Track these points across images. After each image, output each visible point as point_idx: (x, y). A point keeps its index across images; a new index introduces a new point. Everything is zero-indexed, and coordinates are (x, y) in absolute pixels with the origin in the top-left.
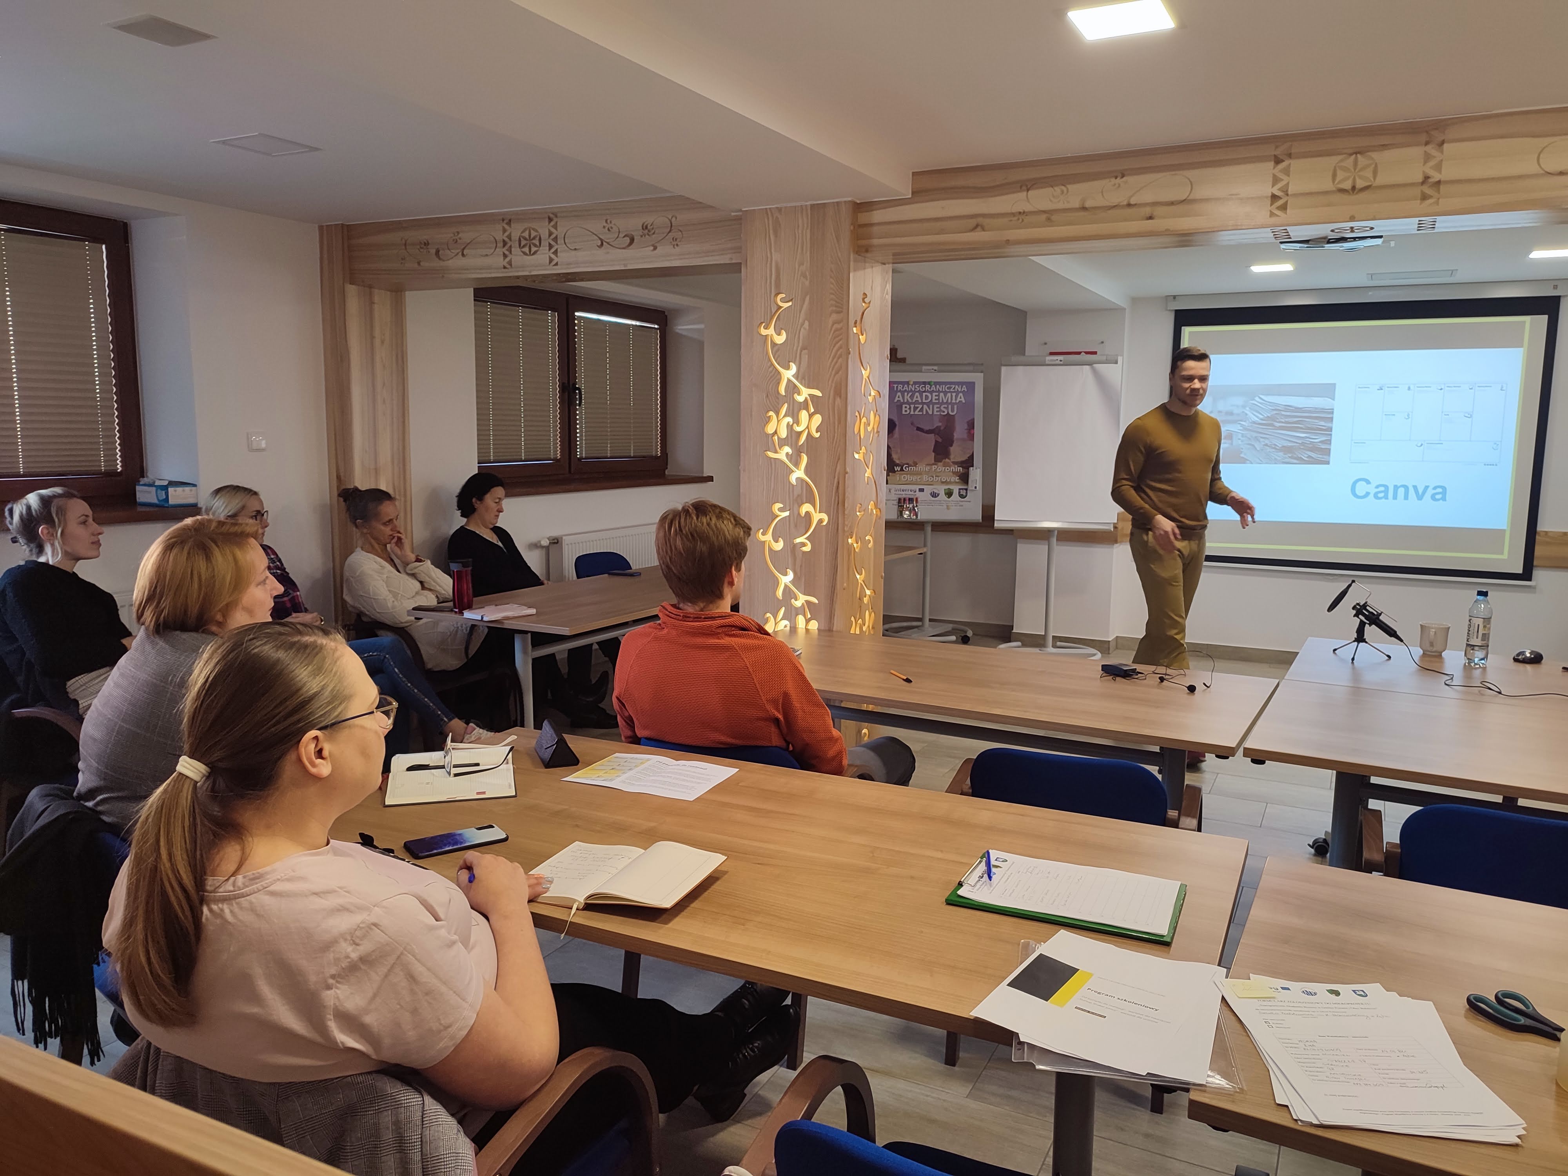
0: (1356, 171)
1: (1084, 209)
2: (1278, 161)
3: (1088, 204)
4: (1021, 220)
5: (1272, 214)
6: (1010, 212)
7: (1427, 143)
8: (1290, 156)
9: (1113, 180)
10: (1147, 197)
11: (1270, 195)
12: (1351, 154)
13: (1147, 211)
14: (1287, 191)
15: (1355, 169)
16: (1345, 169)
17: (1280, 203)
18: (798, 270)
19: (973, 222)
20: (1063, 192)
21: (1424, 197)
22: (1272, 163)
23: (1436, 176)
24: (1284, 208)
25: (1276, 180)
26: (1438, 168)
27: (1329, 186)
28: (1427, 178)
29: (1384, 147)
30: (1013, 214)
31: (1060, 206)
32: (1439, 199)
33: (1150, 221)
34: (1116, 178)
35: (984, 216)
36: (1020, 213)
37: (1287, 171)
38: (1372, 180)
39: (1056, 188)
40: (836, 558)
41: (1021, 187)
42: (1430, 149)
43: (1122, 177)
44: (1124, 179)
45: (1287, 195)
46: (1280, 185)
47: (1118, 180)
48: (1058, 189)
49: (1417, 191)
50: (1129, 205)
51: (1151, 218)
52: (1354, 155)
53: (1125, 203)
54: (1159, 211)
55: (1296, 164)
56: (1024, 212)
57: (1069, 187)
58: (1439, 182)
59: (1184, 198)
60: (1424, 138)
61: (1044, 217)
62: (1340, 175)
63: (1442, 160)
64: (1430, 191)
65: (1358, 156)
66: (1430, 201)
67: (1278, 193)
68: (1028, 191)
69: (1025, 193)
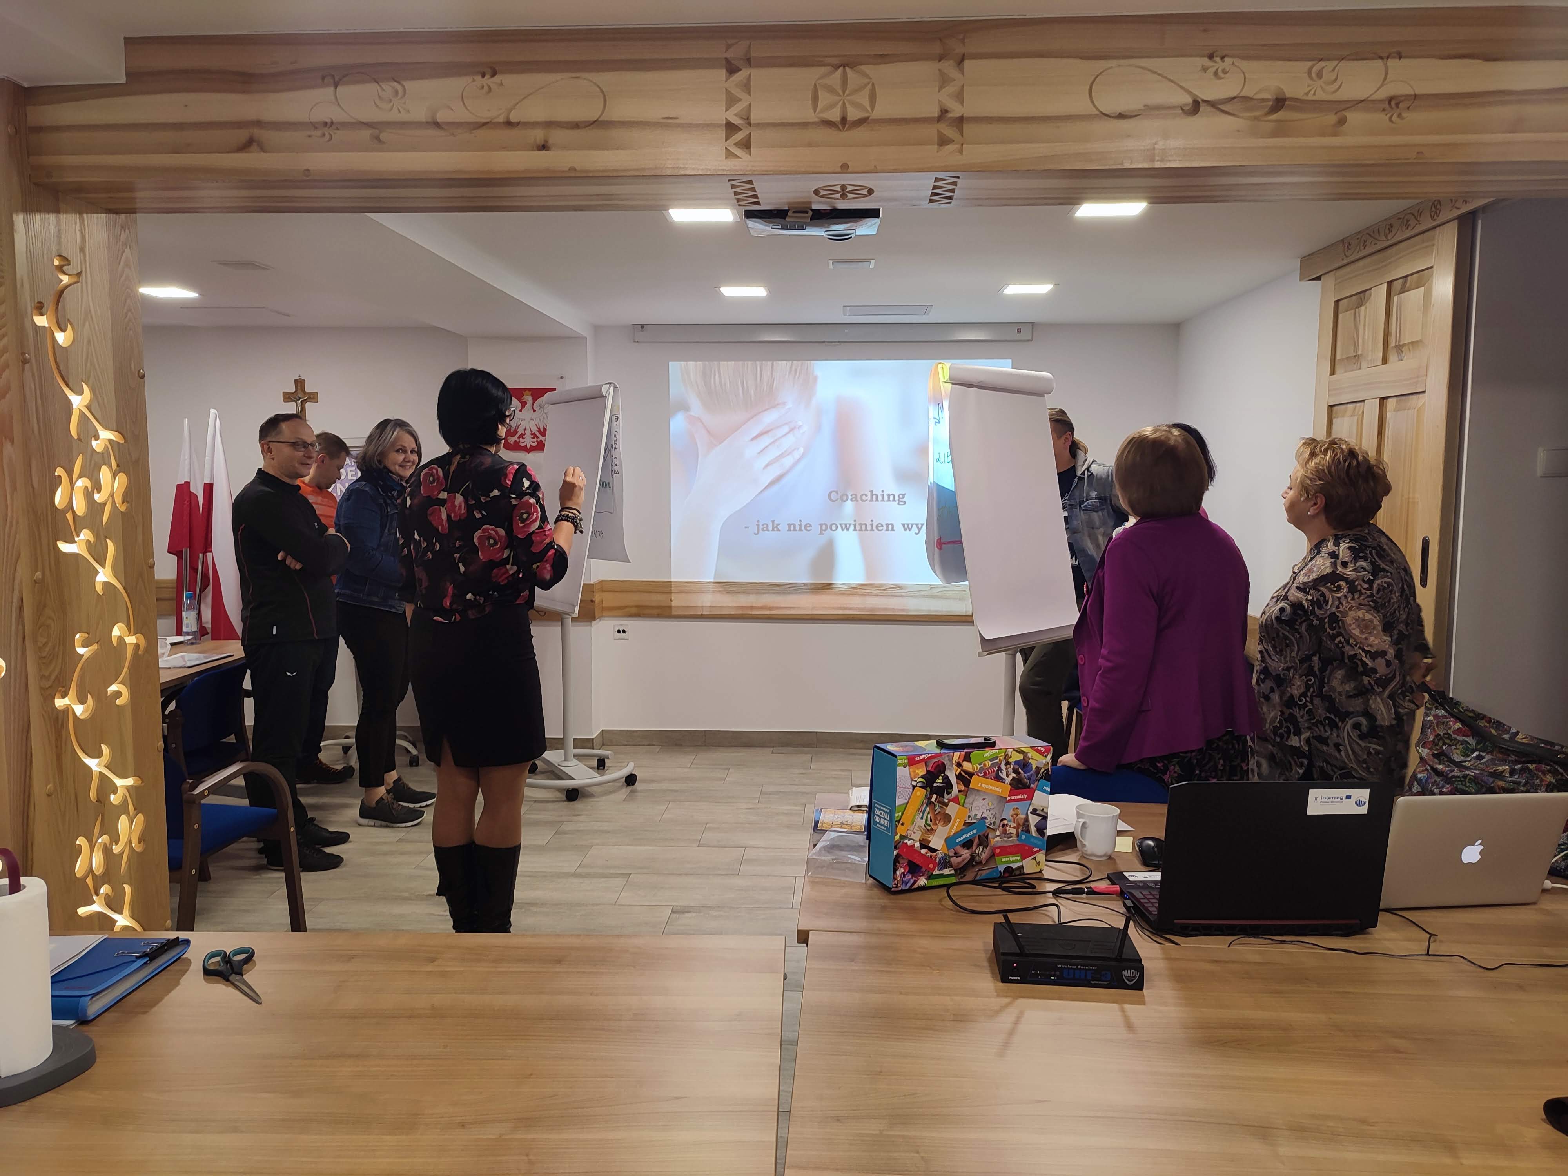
0: (847, 92)
1: (437, 125)
2: (732, 70)
3: (441, 117)
4: (327, 137)
5: (729, 154)
6: (307, 120)
7: (941, 58)
8: (749, 62)
9: (478, 78)
10: (536, 111)
11: (724, 122)
12: (837, 68)
13: (539, 135)
14: (748, 118)
15: (844, 92)
16: (831, 90)
17: (739, 136)
19: (242, 135)
20: (396, 92)
21: (943, 141)
22: (723, 72)
23: (957, 110)
24: (746, 145)
25: (731, 101)
26: (959, 97)
27: (810, 115)
28: (944, 112)
29: (883, 58)
30: (314, 125)
31: (394, 116)
32: (962, 145)
33: (544, 152)
34: (483, 76)
35: (259, 124)
36: (325, 124)
37: (747, 86)
38: (869, 109)
39: (384, 85)
41: (323, 78)
42: (948, 66)
43: (494, 74)
44: (497, 78)
45: (750, 124)
46: (738, 107)
47: (487, 81)
48: (388, 88)
49: (931, 131)
50: (509, 124)
51: (544, 147)
52: (842, 68)
53: (501, 119)
54: (557, 136)
55: (758, 75)
56: (332, 123)
57: (408, 84)
58: (961, 120)
59: (595, 119)
60: (937, 49)
61: (366, 133)
62: (824, 98)
63: (963, 86)
64: (950, 132)
65: (848, 69)
66: (950, 147)
67: (736, 121)
68: (336, 87)
69: (332, 89)
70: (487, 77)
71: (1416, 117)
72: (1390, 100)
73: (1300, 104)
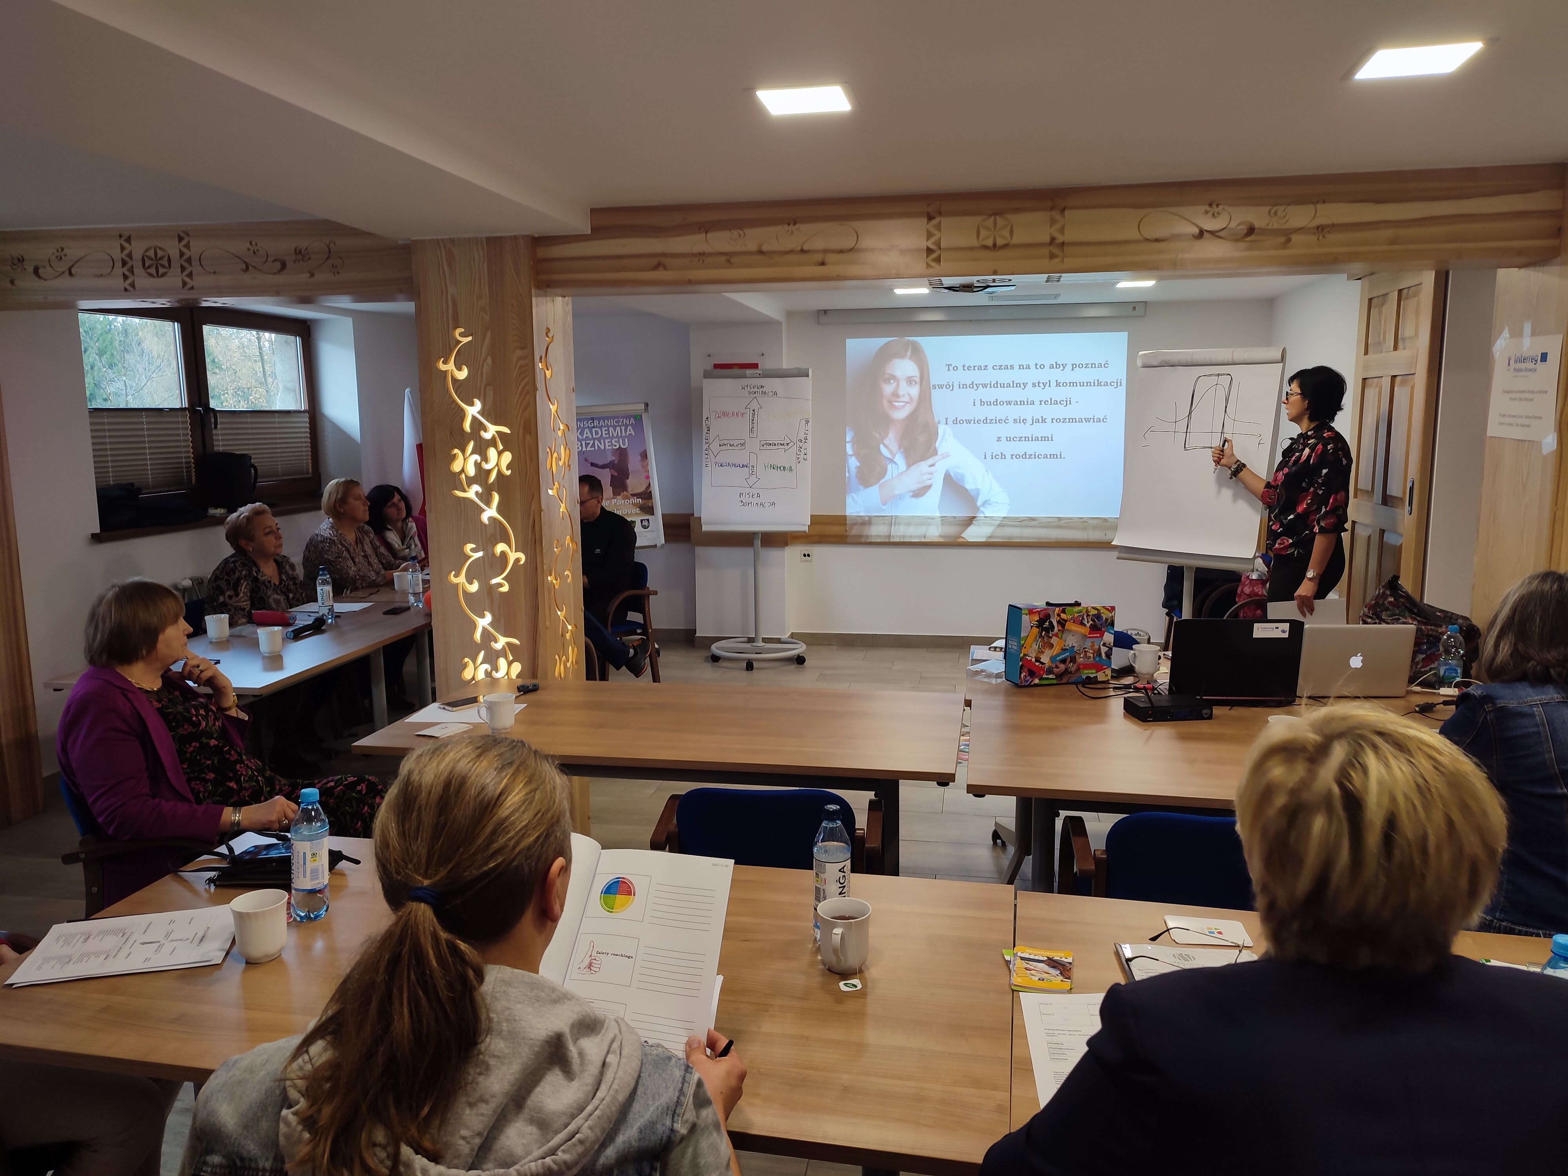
0: (996, 230)
1: (761, 252)
2: (930, 218)
3: (765, 248)
4: (701, 261)
5: (928, 265)
6: (690, 252)
7: (1051, 209)
8: (940, 213)
9: (786, 227)
10: (818, 243)
11: (926, 248)
12: (991, 215)
13: (819, 257)
14: (940, 245)
15: (995, 229)
16: (987, 228)
17: (934, 256)
18: (477, 305)
19: (654, 262)
20: (740, 235)
21: (1052, 256)
22: (926, 220)
23: (1060, 238)
24: (938, 260)
25: (930, 235)
26: (1062, 230)
27: (974, 242)
28: (1053, 239)
29: (1017, 210)
30: (694, 255)
31: (738, 248)
32: (1063, 258)
33: (822, 267)
34: (789, 225)
35: (666, 255)
36: (700, 254)
37: (938, 227)
38: (1009, 238)
40: (537, 597)
41: (700, 229)
42: (1056, 214)
43: (795, 224)
44: (797, 226)
45: (940, 249)
46: (933, 240)
47: (791, 227)
48: (735, 233)
49: (1046, 251)
50: (803, 251)
51: (823, 264)
52: (993, 217)
53: (799, 249)
54: (830, 258)
55: (946, 221)
56: (704, 253)
57: (747, 231)
58: (1063, 244)
59: (851, 247)
60: (1049, 204)
61: (723, 259)
62: (983, 233)
63: (1064, 225)
64: (1055, 251)
65: (998, 217)
66: (1057, 260)
67: (932, 247)
68: (706, 233)
69: (704, 235)
70: (791, 226)
71: (1332, 237)
72: (1318, 227)
73: (1264, 232)
